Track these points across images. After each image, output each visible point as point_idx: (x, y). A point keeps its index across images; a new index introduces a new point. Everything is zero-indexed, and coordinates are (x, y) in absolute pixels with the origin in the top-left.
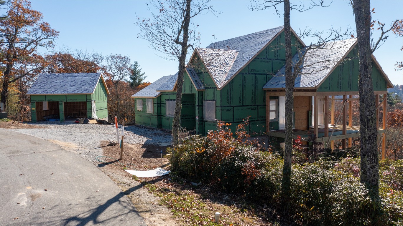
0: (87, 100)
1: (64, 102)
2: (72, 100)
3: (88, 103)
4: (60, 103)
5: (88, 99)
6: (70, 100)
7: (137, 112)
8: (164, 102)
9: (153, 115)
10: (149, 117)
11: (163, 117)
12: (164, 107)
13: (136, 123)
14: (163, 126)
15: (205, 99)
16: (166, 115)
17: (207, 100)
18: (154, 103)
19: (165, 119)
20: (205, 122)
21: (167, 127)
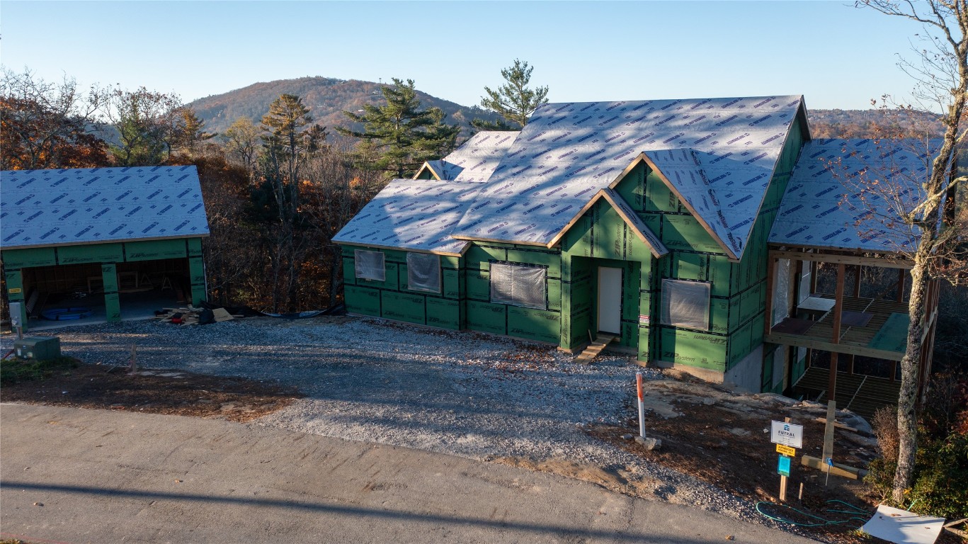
0: (191, 254)
1: (118, 265)
2: (143, 255)
3: (191, 260)
4: (103, 266)
5: (192, 251)
6: (138, 256)
7: (354, 283)
8: (479, 265)
9: (438, 297)
10: (416, 301)
11: (474, 302)
12: (480, 277)
13: (348, 309)
14: (475, 325)
15: (668, 274)
16: (490, 298)
17: (675, 279)
18: (444, 266)
19: (487, 307)
20: (663, 329)
21: (492, 328)
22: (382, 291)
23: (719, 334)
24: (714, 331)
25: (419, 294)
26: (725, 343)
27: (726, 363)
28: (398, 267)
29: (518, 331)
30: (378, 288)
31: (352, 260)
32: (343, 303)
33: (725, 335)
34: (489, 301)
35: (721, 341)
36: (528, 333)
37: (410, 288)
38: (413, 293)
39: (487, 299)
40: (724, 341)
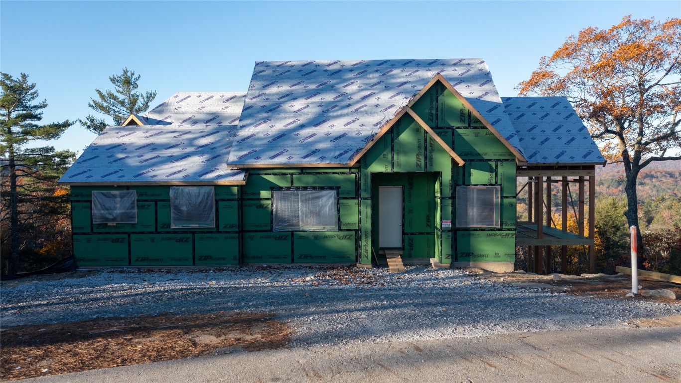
7: (89, 231)
8: (259, 194)
9: (211, 232)
10: (181, 240)
11: (252, 234)
12: (262, 207)
13: (79, 263)
14: (254, 258)
15: (461, 182)
16: (272, 227)
17: (468, 185)
18: (218, 198)
19: (268, 237)
20: (458, 232)
21: (276, 258)
22: (132, 236)
23: (509, 230)
24: (504, 227)
25: (185, 232)
26: (514, 236)
28: (156, 205)
29: (306, 257)
30: (124, 233)
31: (88, 204)
32: (72, 257)
33: (514, 230)
34: (271, 230)
35: (510, 235)
36: (318, 257)
37: (173, 227)
38: (176, 232)
39: (269, 228)
40: (513, 235)
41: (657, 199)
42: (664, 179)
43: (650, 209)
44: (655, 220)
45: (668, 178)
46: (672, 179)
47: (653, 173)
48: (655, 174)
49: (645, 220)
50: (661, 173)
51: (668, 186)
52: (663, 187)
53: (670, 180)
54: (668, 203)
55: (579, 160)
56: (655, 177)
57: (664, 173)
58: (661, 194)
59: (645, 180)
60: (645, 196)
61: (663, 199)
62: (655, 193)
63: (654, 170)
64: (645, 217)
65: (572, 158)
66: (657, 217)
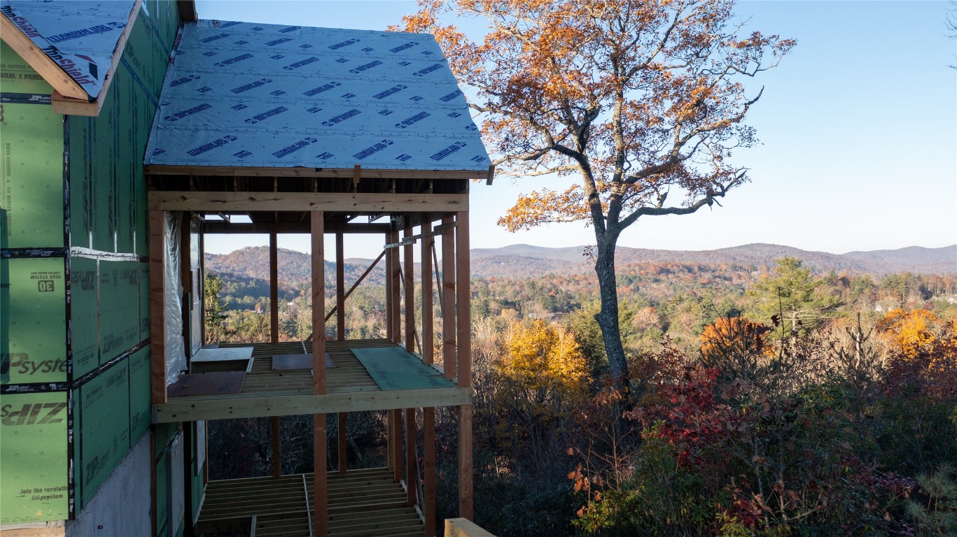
27: (71, 486)
33: (60, 387)
41: (674, 299)
42: (681, 275)
43: (666, 312)
44: (672, 326)
45: (686, 273)
46: (691, 275)
47: (669, 267)
48: (671, 269)
49: (660, 327)
50: (678, 267)
51: (686, 283)
52: (680, 284)
53: (688, 276)
54: (686, 304)
55: (421, 163)
56: (671, 273)
57: (681, 267)
58: (679, 293)
59: (661, 276)
60: (661, 296)
61: (681, 300)
62: (671, 292)
63: (670, 263)
64: (660, 322)
65: (403, 158)
66: (674, 322)
